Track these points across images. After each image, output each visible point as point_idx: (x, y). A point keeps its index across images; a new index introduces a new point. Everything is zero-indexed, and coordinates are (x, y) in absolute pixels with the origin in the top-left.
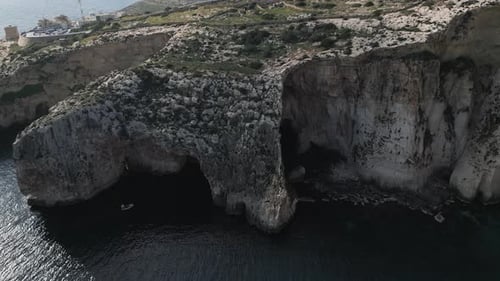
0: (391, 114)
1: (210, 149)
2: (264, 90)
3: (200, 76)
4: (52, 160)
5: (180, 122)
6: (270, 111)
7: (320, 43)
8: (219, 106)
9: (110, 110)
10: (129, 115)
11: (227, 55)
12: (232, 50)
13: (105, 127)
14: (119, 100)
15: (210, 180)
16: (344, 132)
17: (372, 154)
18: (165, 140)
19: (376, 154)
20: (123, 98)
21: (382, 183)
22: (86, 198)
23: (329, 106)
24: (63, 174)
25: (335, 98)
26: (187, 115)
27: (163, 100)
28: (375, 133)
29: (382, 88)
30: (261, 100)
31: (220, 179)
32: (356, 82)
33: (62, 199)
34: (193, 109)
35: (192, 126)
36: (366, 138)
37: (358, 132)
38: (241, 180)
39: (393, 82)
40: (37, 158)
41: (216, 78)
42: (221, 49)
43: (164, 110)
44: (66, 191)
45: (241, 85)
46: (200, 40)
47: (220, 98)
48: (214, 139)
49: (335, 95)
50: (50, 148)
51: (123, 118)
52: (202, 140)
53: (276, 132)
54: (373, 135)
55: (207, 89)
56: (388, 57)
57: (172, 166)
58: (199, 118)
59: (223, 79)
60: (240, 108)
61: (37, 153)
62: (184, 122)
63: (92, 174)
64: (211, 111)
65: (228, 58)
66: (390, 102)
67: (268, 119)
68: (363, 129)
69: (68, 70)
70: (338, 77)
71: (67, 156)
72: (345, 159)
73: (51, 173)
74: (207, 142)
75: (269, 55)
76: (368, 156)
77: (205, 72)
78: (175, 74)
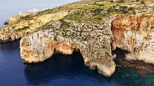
0: (150, 36)
1: (84, 46)
2: (104, 26)
3: (81, 22)
4: (32, 47)
5: (74, 36)
6: (107, 33)
7: (122, 12)
8: (87, 32)
9: (51, 32)
10: (58, 34)
11: (89, 16)
12: (91, 14)
13: (49, 37)
14: (54, 29)
15: (84, 57)
16: (130, 43)
17: (142, 51)
18: (69, 42)
19: (143, 51)
20: (56, 28)
21: (146, 62)
22: (42, 61)
23: (125, 34)
24: (35, 52)
25: (128, 30)
26: (76, 34)
27: (68, 29)
28: (143, 43)
29: (147, 27)
30: (103, 29)
31: (87, 57)
32: (137, 25)
33: (34, 61)
34: (78, 32)
35: (78, 38)
36: (139, 45)
37: (136, 43)
38: (95, 57)
39: (152, 25)
40: (27, 46)
41: (86, 23)
42: (87, 14)
43: (69, 32)
44: (36, 58)
45: (96, 25)
46: (79, 12)
47: (88, 29)
48: (86, 42)
49: (128, 29)
50: (32, 43)
51: (55, 35)
52: (82, 43)
53: (109, 40)
54: (143, 44)
55: (83, 26)
56: (150, 16)
57: (70, 52)
58: (80, 35)
59: (89, 23)
60: (95, 32)
61: (27, 44)
62: (75, 37)
63: (44, 53)
64: (85, 33)
65: (90, 17)
66: (150, 32)
67: (106, 36)
68: (138, 42)
69: (37, 22)
70: (130, 23)
71: (37, 46)
72: (130, 53)
73: (31, 51)
74: (83, 44)
75: (104, 16)
76: (140, 51)
77: (82, 21)
78: (72, 21)
